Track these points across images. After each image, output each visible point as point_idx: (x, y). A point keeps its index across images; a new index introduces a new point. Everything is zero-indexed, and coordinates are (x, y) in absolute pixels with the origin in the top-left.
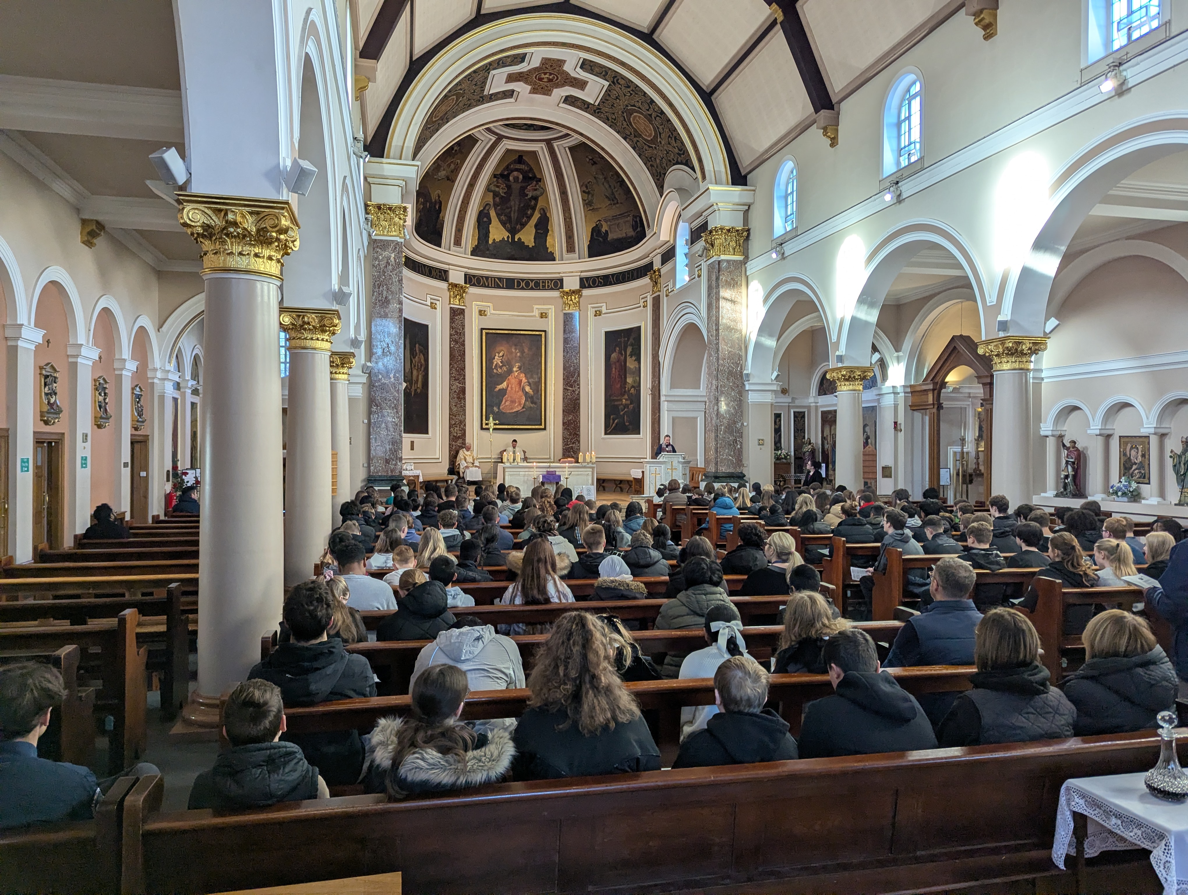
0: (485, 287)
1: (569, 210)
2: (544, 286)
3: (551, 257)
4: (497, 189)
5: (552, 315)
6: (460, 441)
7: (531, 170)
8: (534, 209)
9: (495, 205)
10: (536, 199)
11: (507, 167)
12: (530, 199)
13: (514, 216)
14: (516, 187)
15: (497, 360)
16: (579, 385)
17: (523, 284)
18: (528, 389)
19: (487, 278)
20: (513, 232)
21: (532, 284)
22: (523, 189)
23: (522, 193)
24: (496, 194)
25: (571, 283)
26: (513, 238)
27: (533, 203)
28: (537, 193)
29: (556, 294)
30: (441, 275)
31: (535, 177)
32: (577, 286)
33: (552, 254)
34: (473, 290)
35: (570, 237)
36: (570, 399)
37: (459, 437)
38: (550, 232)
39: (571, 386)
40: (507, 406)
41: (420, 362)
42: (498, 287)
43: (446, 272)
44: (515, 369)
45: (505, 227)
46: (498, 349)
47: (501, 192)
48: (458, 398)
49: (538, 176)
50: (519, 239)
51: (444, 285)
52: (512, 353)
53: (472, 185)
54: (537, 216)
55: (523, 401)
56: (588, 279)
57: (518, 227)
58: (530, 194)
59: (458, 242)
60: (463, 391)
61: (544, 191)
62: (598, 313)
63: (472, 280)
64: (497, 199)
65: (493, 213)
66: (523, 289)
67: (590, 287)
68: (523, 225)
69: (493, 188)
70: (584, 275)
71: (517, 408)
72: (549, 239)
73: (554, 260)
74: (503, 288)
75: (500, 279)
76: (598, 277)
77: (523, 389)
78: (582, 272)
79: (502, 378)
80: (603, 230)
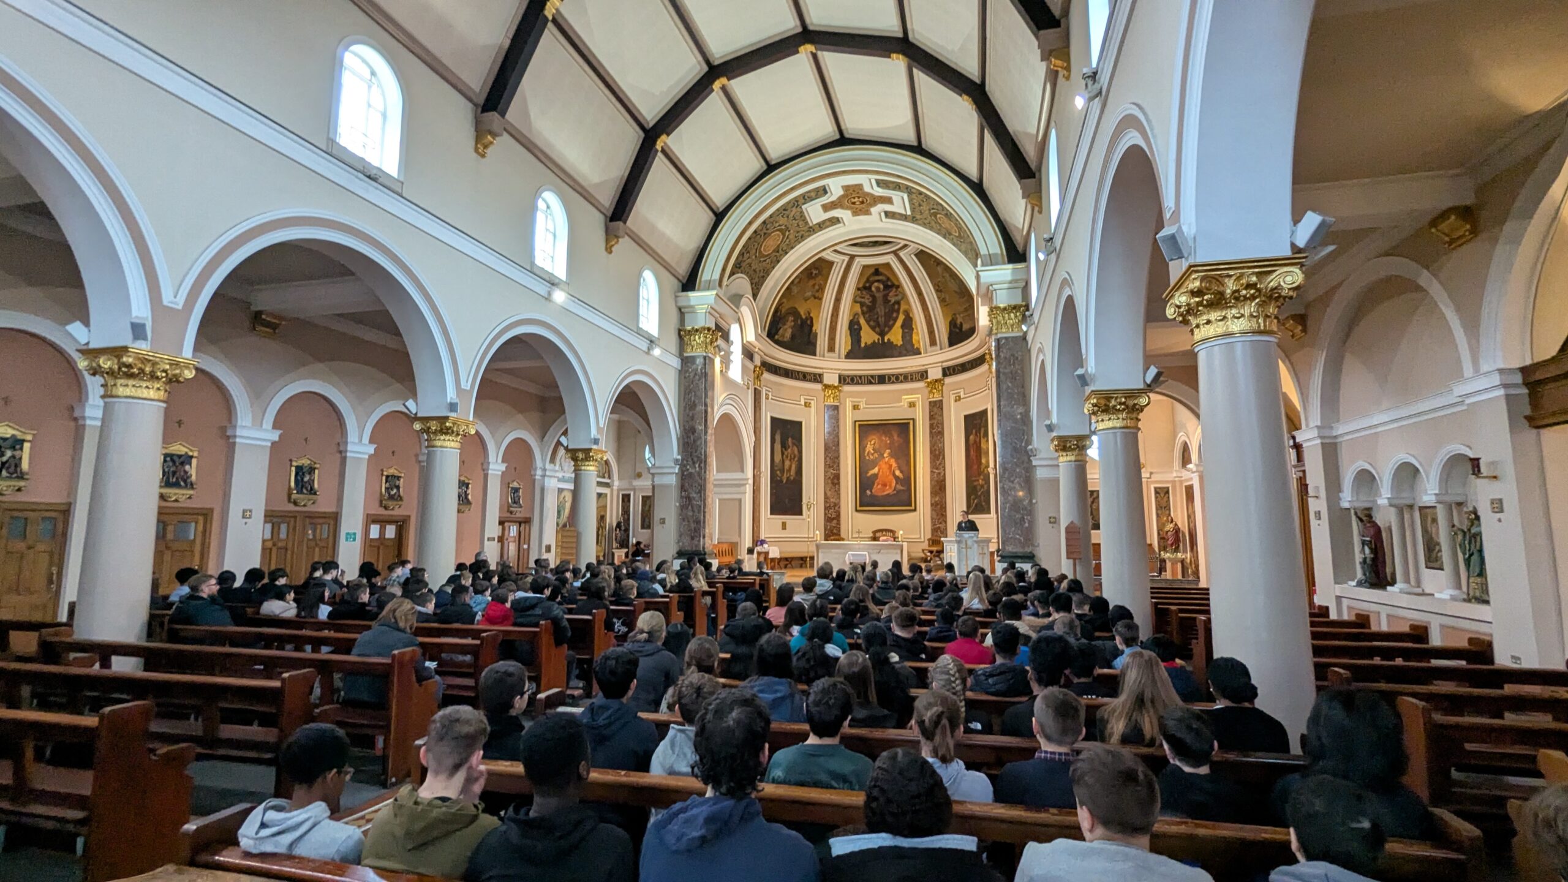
0: (859, 384)
1: (928, 308)
2: (912, 379)
3: (917, 352)
4: (863, 300)
5: (919, 405)
6: (835, 521)
7: (888, 279)
8: (898, 311)
9: (863, 313)
10: (898, 303)
11: (868, 280)
12: (893, 304)
13: (882, 320)
14: (879, 296)
15: (869, 448)
16: (944, 467)
17: (893, 379)
18: (898, 473)
19: (860, 377)
20: (882, 334)
21: (901, 378)
22: (885, 297)
23: (886, 300)
24: (862, 305)
25: (935, 374)
26: (883, 339)
27: (896, 307)
28: (899, 297)
29: (921, 385)
30: (817, 378)
31: (893, 285)
32: (940, 376)
33: (918, 349)
34: (847, 388)
35: (931, 332)
36: (937, 481)
37: (834, 519)
38: (915, 331)
39: (937, 469)
40: (877, 490)
41: (793, 453)
42: (870, 383)
43: (821, 375)
44: (885, 455)
45: (874, 331)
46: (870, 439)
47: (867, 302)
48: (833, 483)
49: (896, 283)
50: (889, 340)
51: (819, 386)
52: (882, 440)
53: (838, 300)
54: (901, 318)
55: (894, 484)
56: (948, 368)
57: (886, 329)
58: (893, 300)
59: (831, 349)
60: (837, 477)
61: (904, 296)
62: (958, 399)
63: (844, 380)
64: (864, 308)
65: (862, 321)
66: (893, 382)
67: (951, 375)
68: (891, 328)
69: (858, 299)
70: (946, 364)
71: (888, 491)
72: (915, 337)
73: (920, 353)
74: (875, 383)
75: (872, 377)
76: (957, 366)
77: (894, 474)
78: (942, 362)
79: (874, 464)
80: (958, 322)
